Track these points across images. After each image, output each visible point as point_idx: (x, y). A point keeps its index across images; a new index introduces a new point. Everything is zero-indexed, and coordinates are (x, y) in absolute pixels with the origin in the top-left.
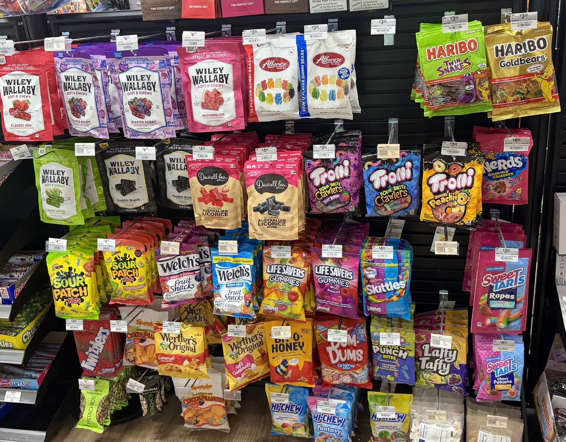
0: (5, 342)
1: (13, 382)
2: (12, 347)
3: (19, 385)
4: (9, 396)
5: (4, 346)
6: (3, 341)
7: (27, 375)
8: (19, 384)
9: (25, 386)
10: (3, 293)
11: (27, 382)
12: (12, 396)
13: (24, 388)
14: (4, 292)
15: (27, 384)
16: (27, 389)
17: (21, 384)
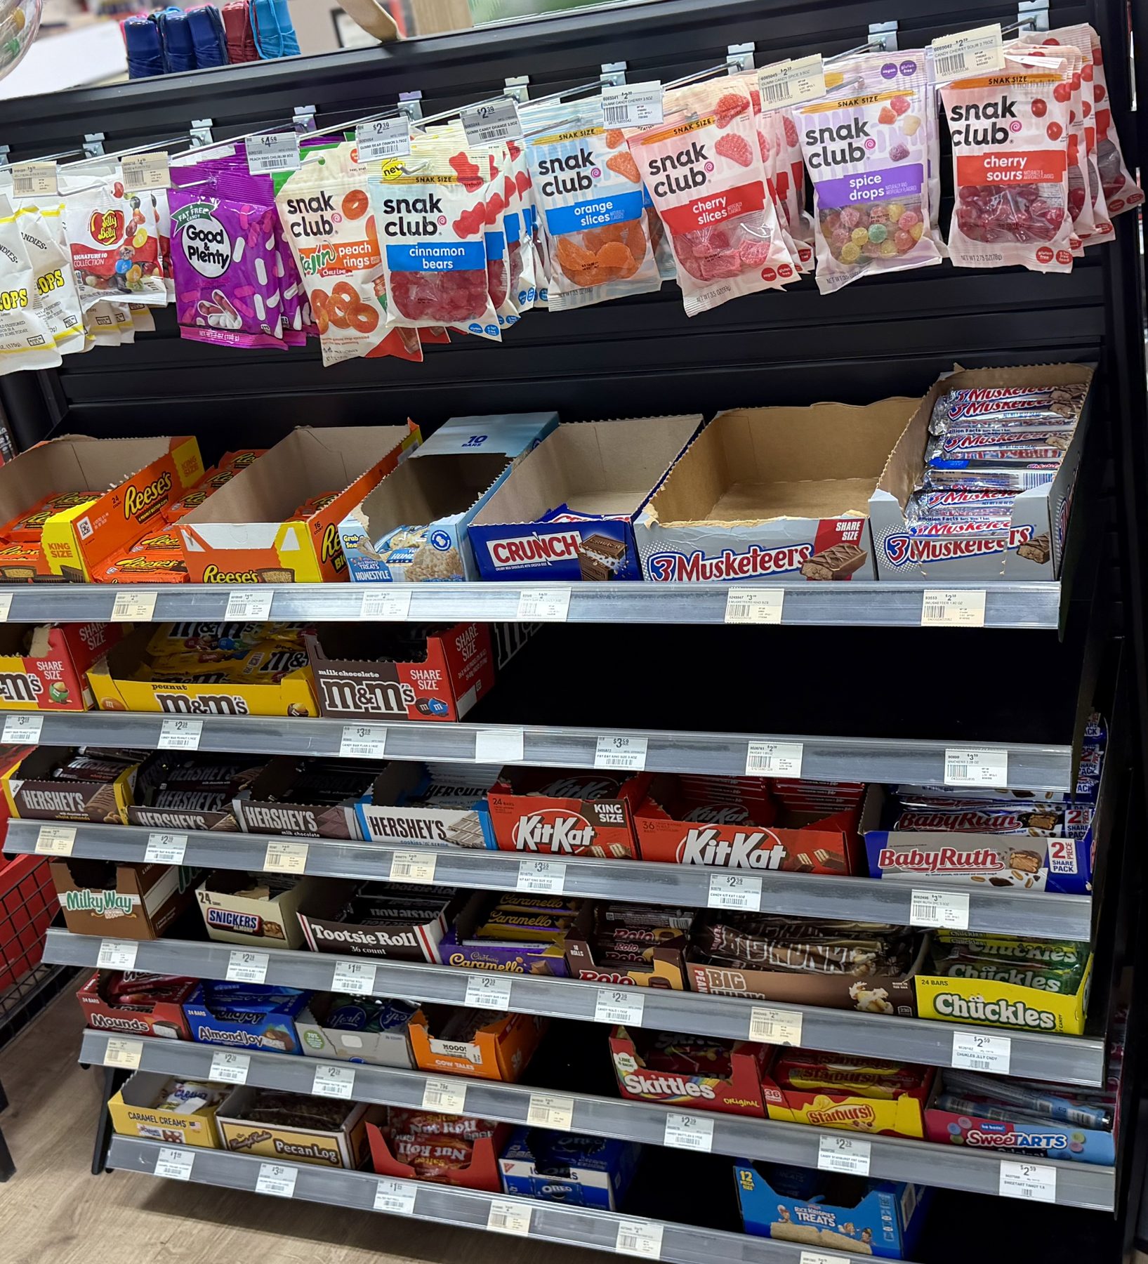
0: (1025, 1010)
1: (1024, 1134)
2: (1050, 1025)
3: (1043, 1144)
4: (1013, 1180)
5: (1021, 1021)
6: (1020, 1006)
7: (1043, 1109)
8: (1044, 1141)
9: (1068, 1150)
10: (1056, 855)
11: (1075, 1137)
12: (1023, 1179)
13: (1062, 1157)
14: (1064, 853)
15: (1075, 1145)
16: (1069, 1159)
17: (1053, 1142)
